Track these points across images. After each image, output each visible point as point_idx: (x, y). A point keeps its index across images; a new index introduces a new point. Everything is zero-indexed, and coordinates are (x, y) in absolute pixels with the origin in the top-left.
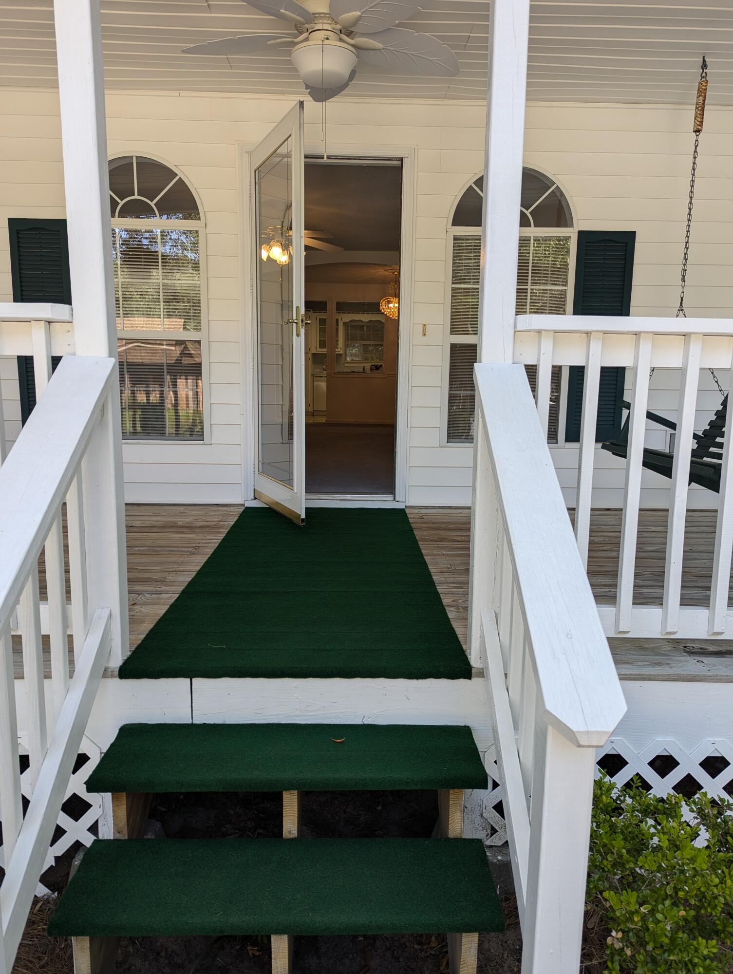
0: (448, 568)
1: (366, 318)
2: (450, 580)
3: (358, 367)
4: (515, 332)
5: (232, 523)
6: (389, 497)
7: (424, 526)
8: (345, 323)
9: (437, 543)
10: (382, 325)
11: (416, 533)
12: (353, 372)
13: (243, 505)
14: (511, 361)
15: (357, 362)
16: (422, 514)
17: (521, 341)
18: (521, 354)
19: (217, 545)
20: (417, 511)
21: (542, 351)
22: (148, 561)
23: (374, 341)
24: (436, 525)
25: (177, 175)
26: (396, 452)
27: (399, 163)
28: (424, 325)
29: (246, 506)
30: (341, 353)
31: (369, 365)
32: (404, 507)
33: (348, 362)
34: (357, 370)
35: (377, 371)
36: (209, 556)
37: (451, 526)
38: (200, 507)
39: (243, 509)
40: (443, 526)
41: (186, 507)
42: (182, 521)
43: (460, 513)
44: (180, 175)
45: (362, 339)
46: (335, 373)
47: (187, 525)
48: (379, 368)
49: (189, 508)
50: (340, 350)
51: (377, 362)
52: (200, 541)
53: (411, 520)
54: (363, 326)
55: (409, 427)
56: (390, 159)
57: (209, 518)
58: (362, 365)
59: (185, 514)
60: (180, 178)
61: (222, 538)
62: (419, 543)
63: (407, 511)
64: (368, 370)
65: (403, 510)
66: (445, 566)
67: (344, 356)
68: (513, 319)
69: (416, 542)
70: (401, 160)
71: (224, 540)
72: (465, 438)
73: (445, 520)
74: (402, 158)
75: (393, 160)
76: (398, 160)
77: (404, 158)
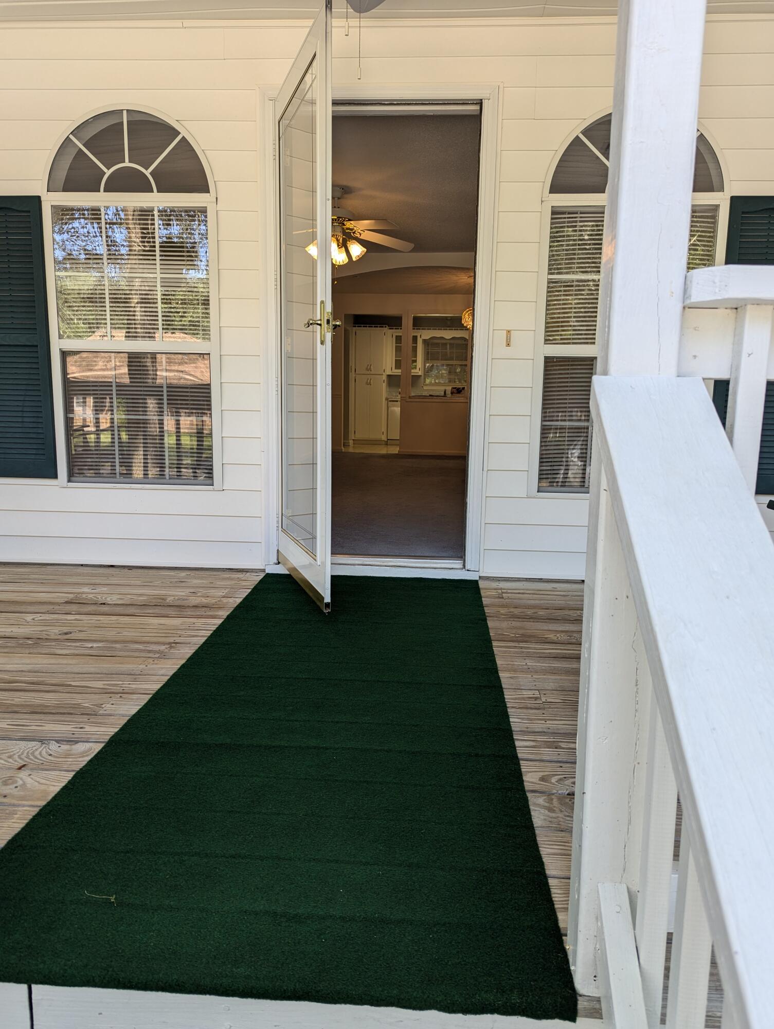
0: (536, 699)
1: (448, 334)
2: (539, 726)
3: (439, 390)
4: (684, 308)
5: (239, 601)
6: (457, 564)
7: (503, 611)
8: (425, 341)
9: (522, 645)
10: (466, 342)
11: (490, 624)
12: (430, 396)
13: (264, 570)
14: (673, 371)
15: (439, 384)
16: (501, 589)
17: (695, 329)
18: (695, 357)
19: (203, 640)
20: (494, 585)
21: (746, 348)
22: (92, 670)
23: (458, 360)
24: (520, 610)
25: (179, 133)
26: (466, 504)
27: (477, 107)
28: (509, 331)
29: (267, 572)
30: (420, 374)
31: (450, 388)
32: (478, 579)
33: (427, 385)
34: (437, 394)
35: (458, 395)
36: (183, 662)
37: (541, 613)
38: (208, 573)
39: (262, 575)
40: (529, 612)
41: (188, 572)
42: (175, 594)
43: (554, 590)
44: (183, 133)
45: (445, 358)
46: (410, 397)
47: (177, 603)
48: (461, 391)
49: (192, 573)
50: (418, 370)
51: (458, 385)
52: (183, 633)
53: (485, 601)
54: (446, 344)
55: (485, 469)
56: (464, 102)
57: (212, 592)
58: (443, 388)
59: (183, 584)
60: (183, 137)
61: (214, 628)
62: (494, 644)
63: (482, 584)
64: (448, 392)
65: (476, 582)
66: (530, 694)
67: (423, 377)
68: (682, 280)
69: (488, 642)
70: (480, 103)
71: (219, 632)
72: (561, 486)
73: (533, 602)
74: (481, 100)
75: (468, 103)
76: (476, 104)
77: (483, 101)
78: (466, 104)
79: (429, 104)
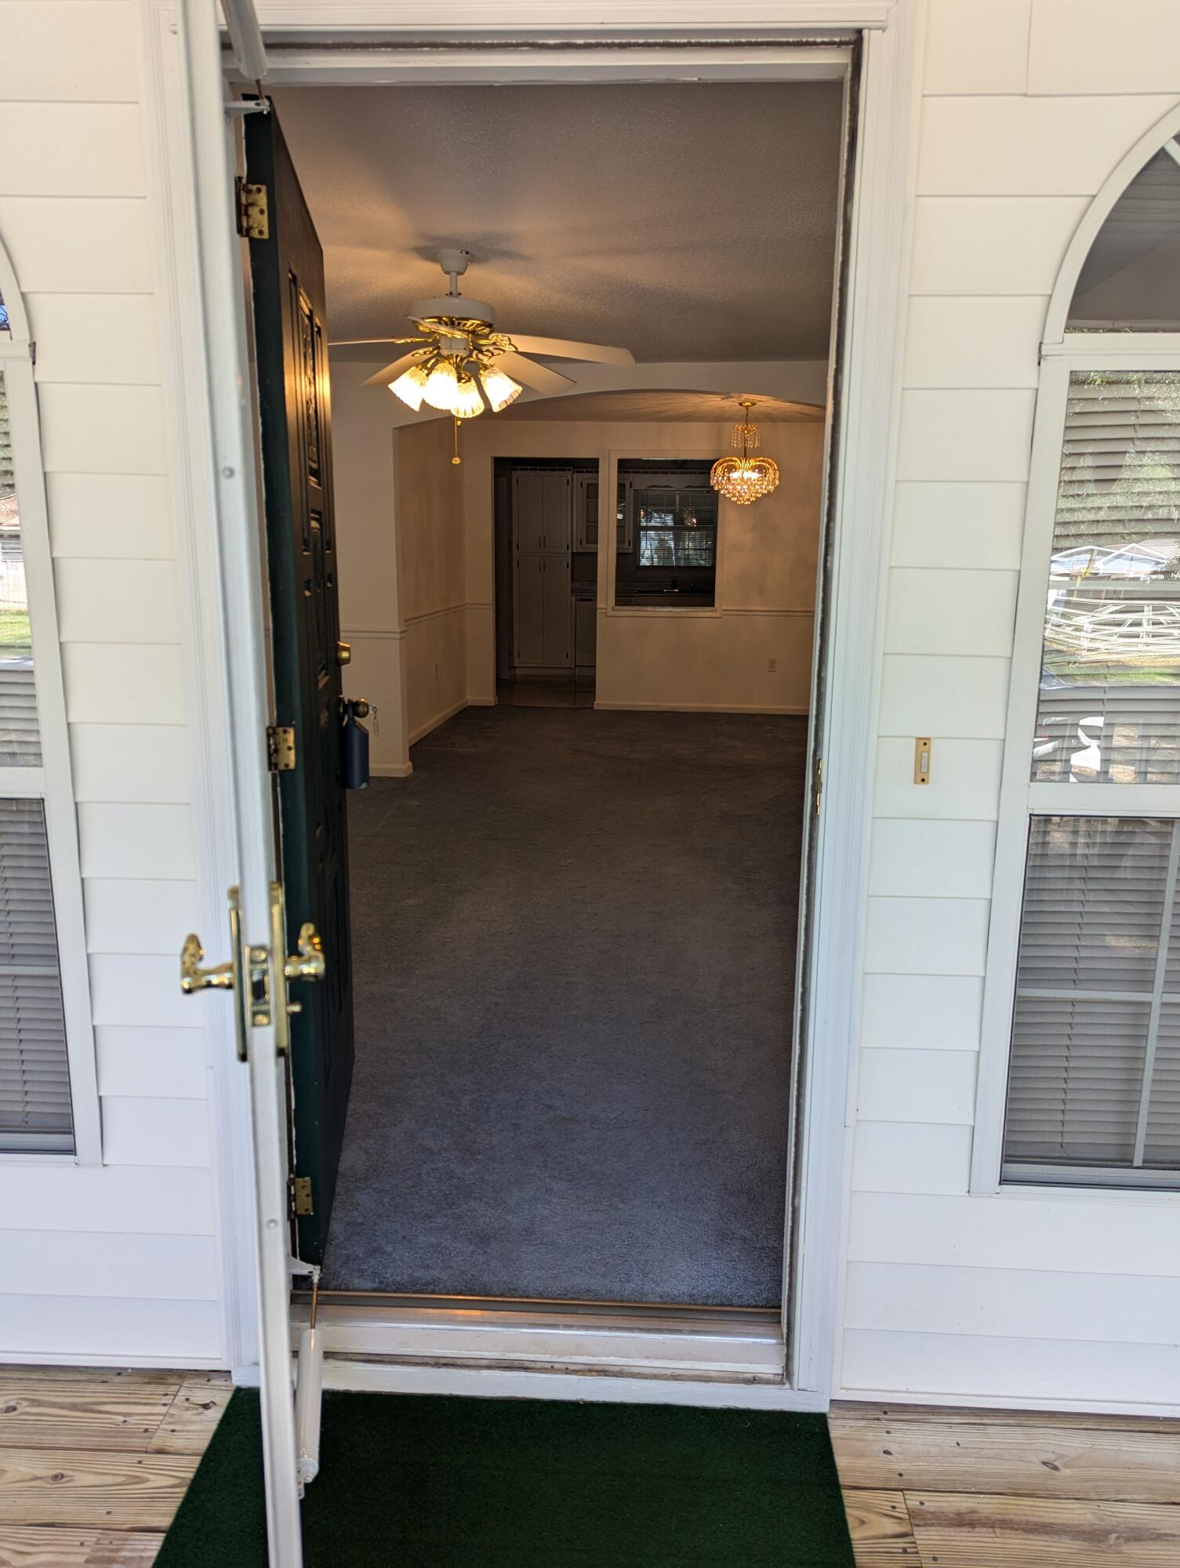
27: (845, 57)
28: (924, 742)
29: (236, 1382)
32: (824, 1408)
56: (801, 40)
70: (855, 42)
74: (859, 32)
75: (815, 44)
76: (840, 44)
77: (865, 33)
78: (808, 44)
79: (690, 45)
